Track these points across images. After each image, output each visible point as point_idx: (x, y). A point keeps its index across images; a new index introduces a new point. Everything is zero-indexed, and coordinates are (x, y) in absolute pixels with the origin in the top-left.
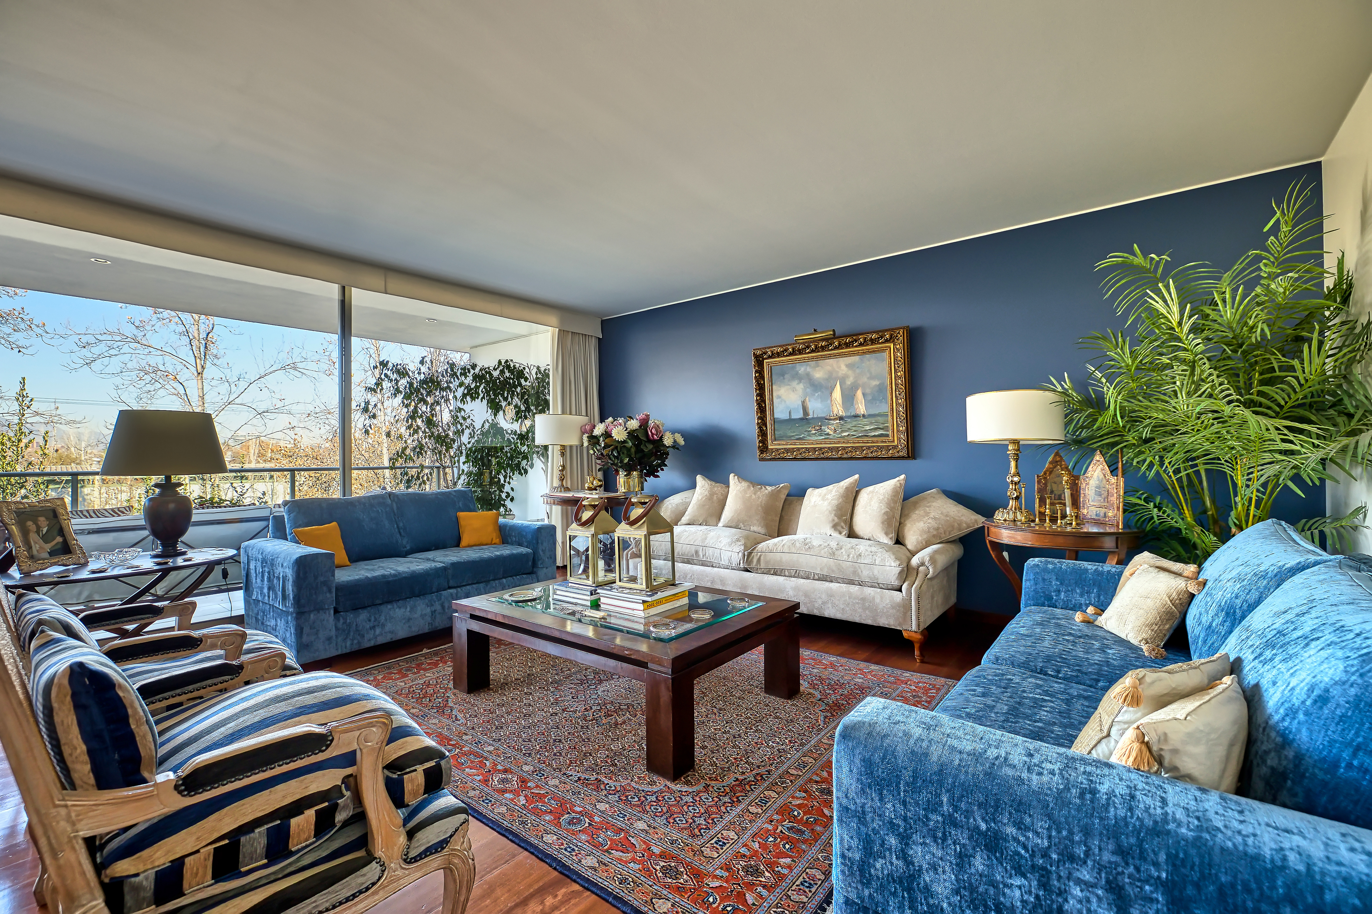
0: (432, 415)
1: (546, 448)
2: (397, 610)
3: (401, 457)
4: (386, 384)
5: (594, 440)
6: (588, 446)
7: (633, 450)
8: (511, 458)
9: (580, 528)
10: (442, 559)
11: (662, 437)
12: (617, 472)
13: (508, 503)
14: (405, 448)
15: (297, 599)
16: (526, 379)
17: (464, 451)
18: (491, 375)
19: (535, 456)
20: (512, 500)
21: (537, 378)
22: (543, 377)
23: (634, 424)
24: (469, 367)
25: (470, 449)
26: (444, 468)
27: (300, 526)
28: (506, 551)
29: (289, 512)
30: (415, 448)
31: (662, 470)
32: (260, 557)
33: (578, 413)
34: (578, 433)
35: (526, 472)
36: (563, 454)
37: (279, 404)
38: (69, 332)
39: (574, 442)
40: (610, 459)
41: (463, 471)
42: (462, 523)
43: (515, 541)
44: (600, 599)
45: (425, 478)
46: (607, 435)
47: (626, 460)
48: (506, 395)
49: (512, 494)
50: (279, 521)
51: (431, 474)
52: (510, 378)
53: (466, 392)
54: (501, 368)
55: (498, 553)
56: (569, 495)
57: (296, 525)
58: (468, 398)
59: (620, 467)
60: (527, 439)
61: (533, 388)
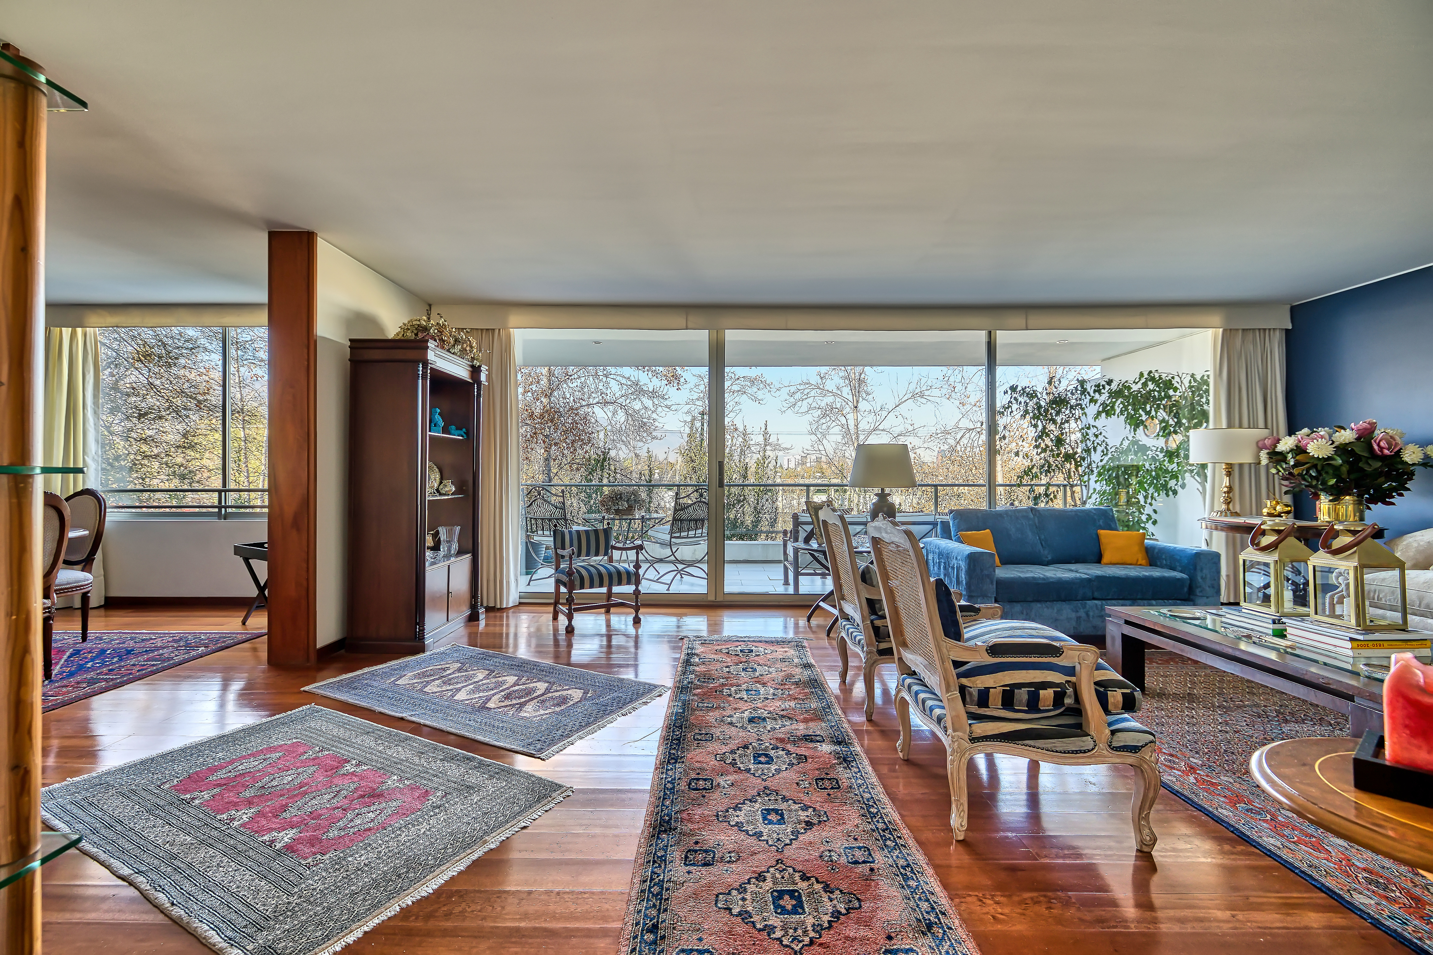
0: (1062, 434)
1: (1204, 466)
2: (1045, 609)
3: (1028, 475)
4: (1015, 406)
5: (1277, 457)
6: (1267, 465)
7: (1345, 469)
8: (1157, 477)
9: (1257, 552)
10: (1086, 571)
11: (1399, 451)
12: (1317, 497)
13: (1149, 526)
14: (1033, 467)
15: (969, 585)
16: (1175, 389)
17: (1094, 469)
18: (1129, 388)
19: (1187, 475)
20: (1155, 523)
21: (1190, 387)
22: (1199, 387)
23: (1346, 436)
24: (1104, 383)
25: (1103, 467)
26: (1072, 486)
27: (962, 530)
28: (1156, 573)
29: (954, 518)
30: (1043, 466)
31: (1401, 495)
32: (937, 551)
33: (1253, 425)
34: (1253, 448)
35: (1175, 492)
36: (1229, 474)
37: (911, 428)
38: (781, 386)
39: (1247, 458)
40: (1305, 480)
41: (1095, 490)
42: (1103, 540)
43: (1166, 565)
44: (1286, 630)
45: (1052, 496)
46: (1299, 450)
47: (1333, 482)
48: (1148, 409)
49: (1154, 516)
50: (945, 525)
51: (1057, 491)
52: (1154, 391)
53: (1101, 409)
54: (1143, 380)
55: (1147, 574)
56: (1240, 520)
57: (959, 529)
58: (1104, 415)
59: (1321, 490)
60: (1178, 456)
61: (1186, 398)
